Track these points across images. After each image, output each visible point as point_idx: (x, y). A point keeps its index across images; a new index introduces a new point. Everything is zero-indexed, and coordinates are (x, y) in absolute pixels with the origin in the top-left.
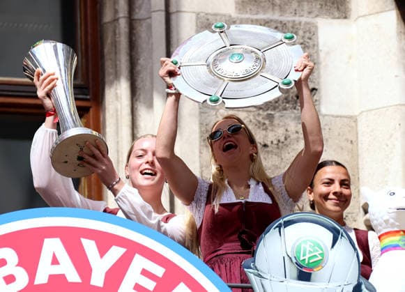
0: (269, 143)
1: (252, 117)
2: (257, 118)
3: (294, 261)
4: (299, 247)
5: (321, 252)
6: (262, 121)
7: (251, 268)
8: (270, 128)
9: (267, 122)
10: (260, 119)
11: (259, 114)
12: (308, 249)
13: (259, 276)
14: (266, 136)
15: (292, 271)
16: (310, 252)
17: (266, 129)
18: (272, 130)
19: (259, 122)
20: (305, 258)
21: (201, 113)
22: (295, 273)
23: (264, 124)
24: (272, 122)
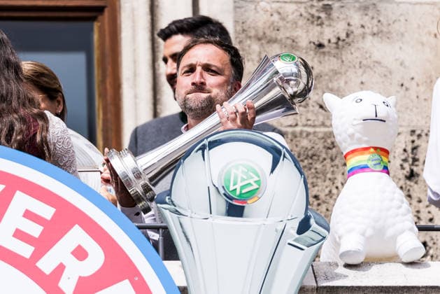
0: (326, 43)
1: (302, 11)
2: (310, 11)
3: (222, 191)
4: (229, 174)
5: (257, 179)
6: (317, 14)
7: (166, 203)
8: (326, 23)
9: (323, 15)
10: (313, 11)
11: (312, 6)
12: (240, 175)
13: (177, 212)
14: (322, 33)
15: (220, 204)
16: (243, 180)
17: (321, 24)
18: (330, 25)
19: (313, 16)
20: (236, 187)
21: (236, 8)
22: (223, 208)
23: (319, 18)
24: (330, 14)
